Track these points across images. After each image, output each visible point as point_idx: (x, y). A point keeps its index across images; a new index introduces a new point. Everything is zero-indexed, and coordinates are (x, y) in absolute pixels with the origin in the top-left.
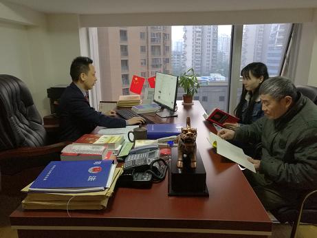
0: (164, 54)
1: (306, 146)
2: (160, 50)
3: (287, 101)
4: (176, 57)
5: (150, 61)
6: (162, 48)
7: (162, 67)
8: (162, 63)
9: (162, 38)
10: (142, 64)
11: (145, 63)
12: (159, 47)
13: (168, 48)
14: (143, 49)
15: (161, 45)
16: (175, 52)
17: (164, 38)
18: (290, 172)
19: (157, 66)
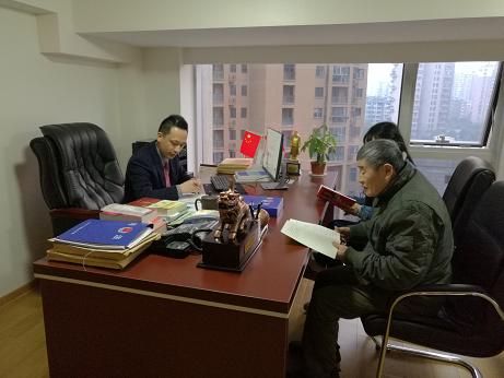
0: (354, 100)
1: (397, 233)
2: (346, 95)
3: (388, 171)
4: (376, 106)
5: (329, 111)
6: (350, 90)
7: (348, 121)
8: (349, 115)
9: (351, 75)
10: (315, 115)
11: (320, 114)
12: (346, 89)
13: (360, 92)
14: (319, 92)
15: (350, 87)
16: (374, 98)
17: (354, 75)
18: (376, 264)
19: (340, 120)
